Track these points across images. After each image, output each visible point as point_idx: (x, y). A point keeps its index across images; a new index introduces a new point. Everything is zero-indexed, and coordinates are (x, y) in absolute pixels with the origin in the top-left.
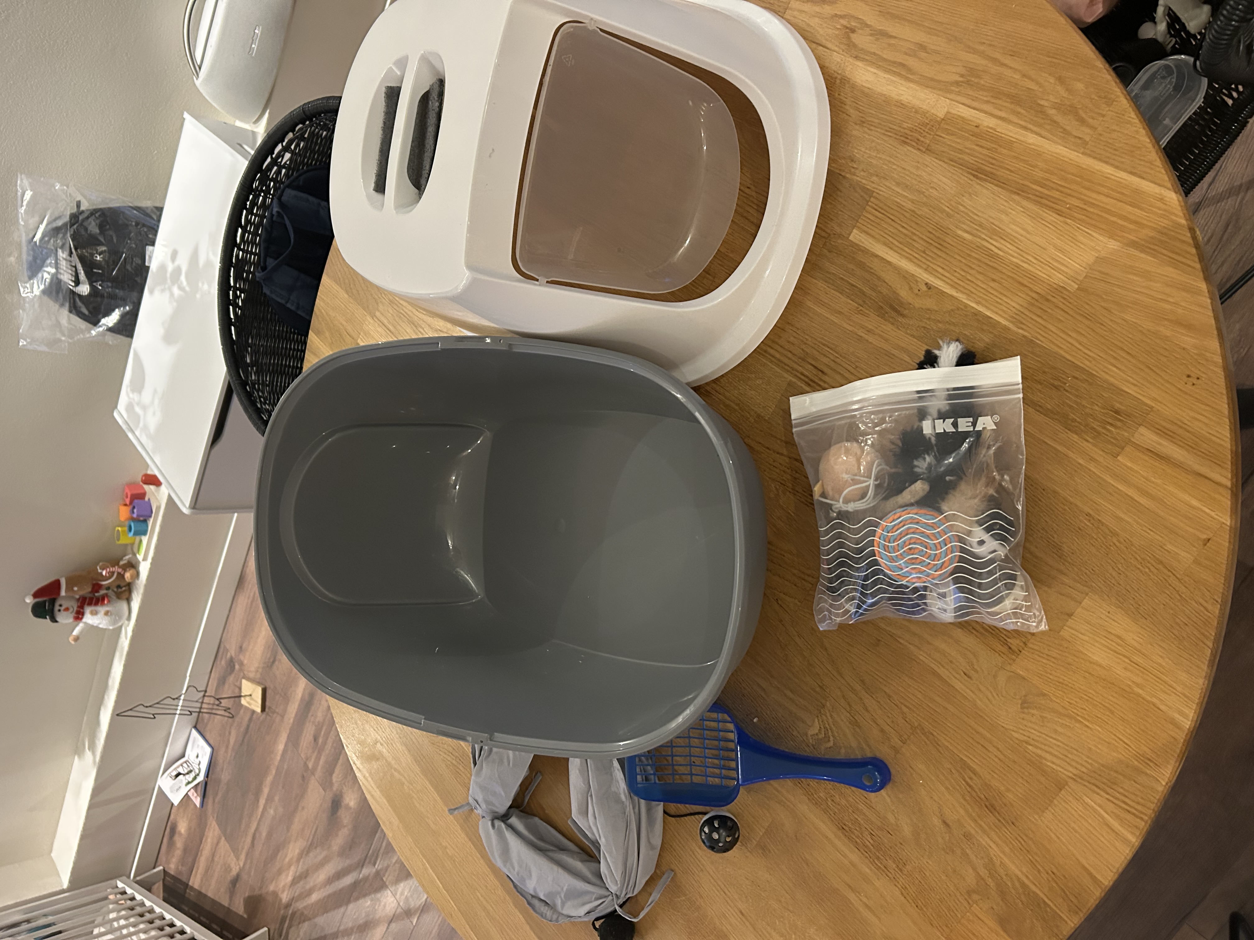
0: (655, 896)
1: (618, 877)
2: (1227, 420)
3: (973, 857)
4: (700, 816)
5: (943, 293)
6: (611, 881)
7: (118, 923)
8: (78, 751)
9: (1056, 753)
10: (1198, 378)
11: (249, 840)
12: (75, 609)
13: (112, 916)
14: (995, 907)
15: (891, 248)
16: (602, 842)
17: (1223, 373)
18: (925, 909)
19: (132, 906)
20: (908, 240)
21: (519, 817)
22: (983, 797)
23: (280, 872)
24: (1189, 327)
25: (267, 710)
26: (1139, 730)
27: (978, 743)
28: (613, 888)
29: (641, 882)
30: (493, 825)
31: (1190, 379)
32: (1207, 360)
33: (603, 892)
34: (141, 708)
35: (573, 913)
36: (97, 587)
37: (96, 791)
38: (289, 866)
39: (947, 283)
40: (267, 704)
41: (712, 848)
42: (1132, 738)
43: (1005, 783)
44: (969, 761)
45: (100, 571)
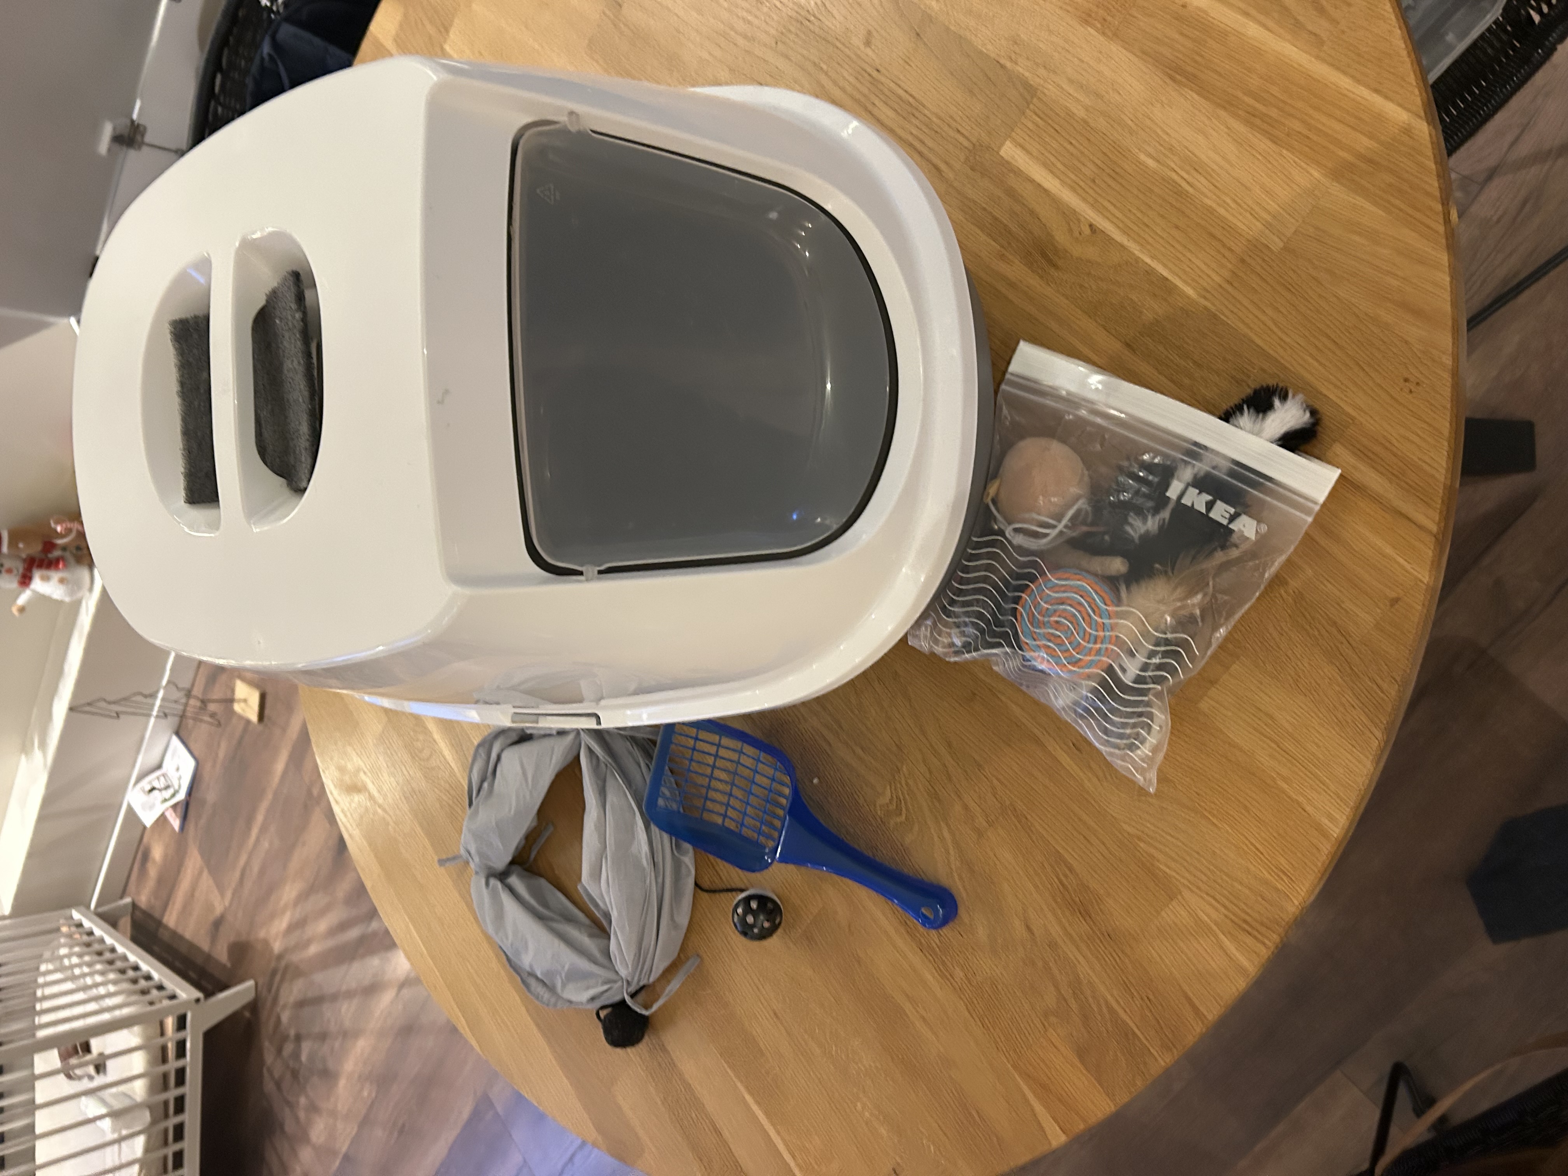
0: (674, 985)
1: (629, 958)
2: (1446, 444)
3: (1055, 971)
4: (734, 893)
5: (1110, 239)
6: (621, 964)
7: (70, 961)
8: (25, 749)
9: (1173, 855)
10: (1418, 384)
11: (237, 874)
12: (21, 570)
13: (63, 951)
14: (1075, 1033)
15: (1052, 172)
16: (614, 915)
17: (1450, 380)
18: (992, 1030)
19: (89, 942)
20: (1076, 163)
21: (521, 877)
22: (1077, 899)
23: (273, 916)
24: (1417, 312)
25: (266, 719)
26: (1275, 835)
27: (1080, 833)
28: (623, 972)
29: (659, 967)
30: (487, 884)
31: (1407, 384)
32: (1434, 361)
33: (611, 975)
34: (103, 704)
35: (574, 998)
36: (49, 546)
37: (48, 801)
38: (283, 912)
39: (1119, 227)
40: (267, 712)
41: (745, 934)
42: (1265, 843)
43: (1106, 885)
44: (1066, 855)
45: (53, 525)
